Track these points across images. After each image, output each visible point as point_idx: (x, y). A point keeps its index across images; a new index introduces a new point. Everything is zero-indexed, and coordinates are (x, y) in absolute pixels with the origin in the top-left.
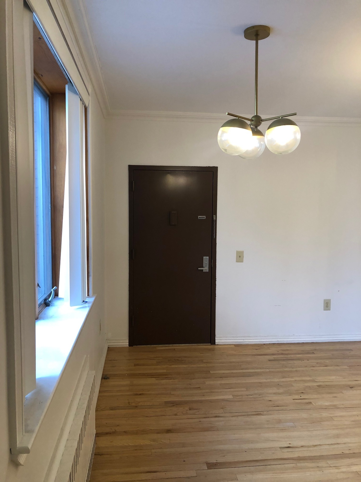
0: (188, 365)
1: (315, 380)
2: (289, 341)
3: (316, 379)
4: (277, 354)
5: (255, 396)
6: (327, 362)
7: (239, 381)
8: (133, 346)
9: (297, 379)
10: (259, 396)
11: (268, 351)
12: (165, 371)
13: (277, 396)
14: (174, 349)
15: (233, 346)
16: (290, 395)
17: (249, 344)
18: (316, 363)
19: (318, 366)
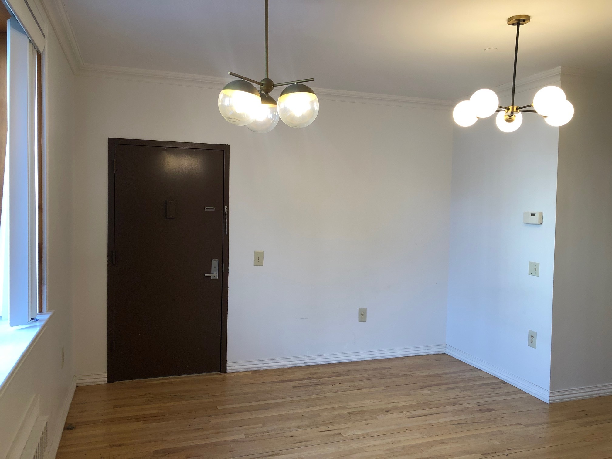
0: (189, 401)
1: (347, 407)
2: (318, 362)
3: (347, 405)
4: (303, 379)
5: (273, 433)
6: (362, 384)
7: (254, 416)
8: (113, 382)
9: (326, 407)
10: (279, 432)
11: (292, 376)
12: (156, 411)
13: (300, 429)
14: (171, 383)
15: (249, 373)
16: (316, 427)
17: (270, 368)
18: (349, 386)
19: (351, 390)
